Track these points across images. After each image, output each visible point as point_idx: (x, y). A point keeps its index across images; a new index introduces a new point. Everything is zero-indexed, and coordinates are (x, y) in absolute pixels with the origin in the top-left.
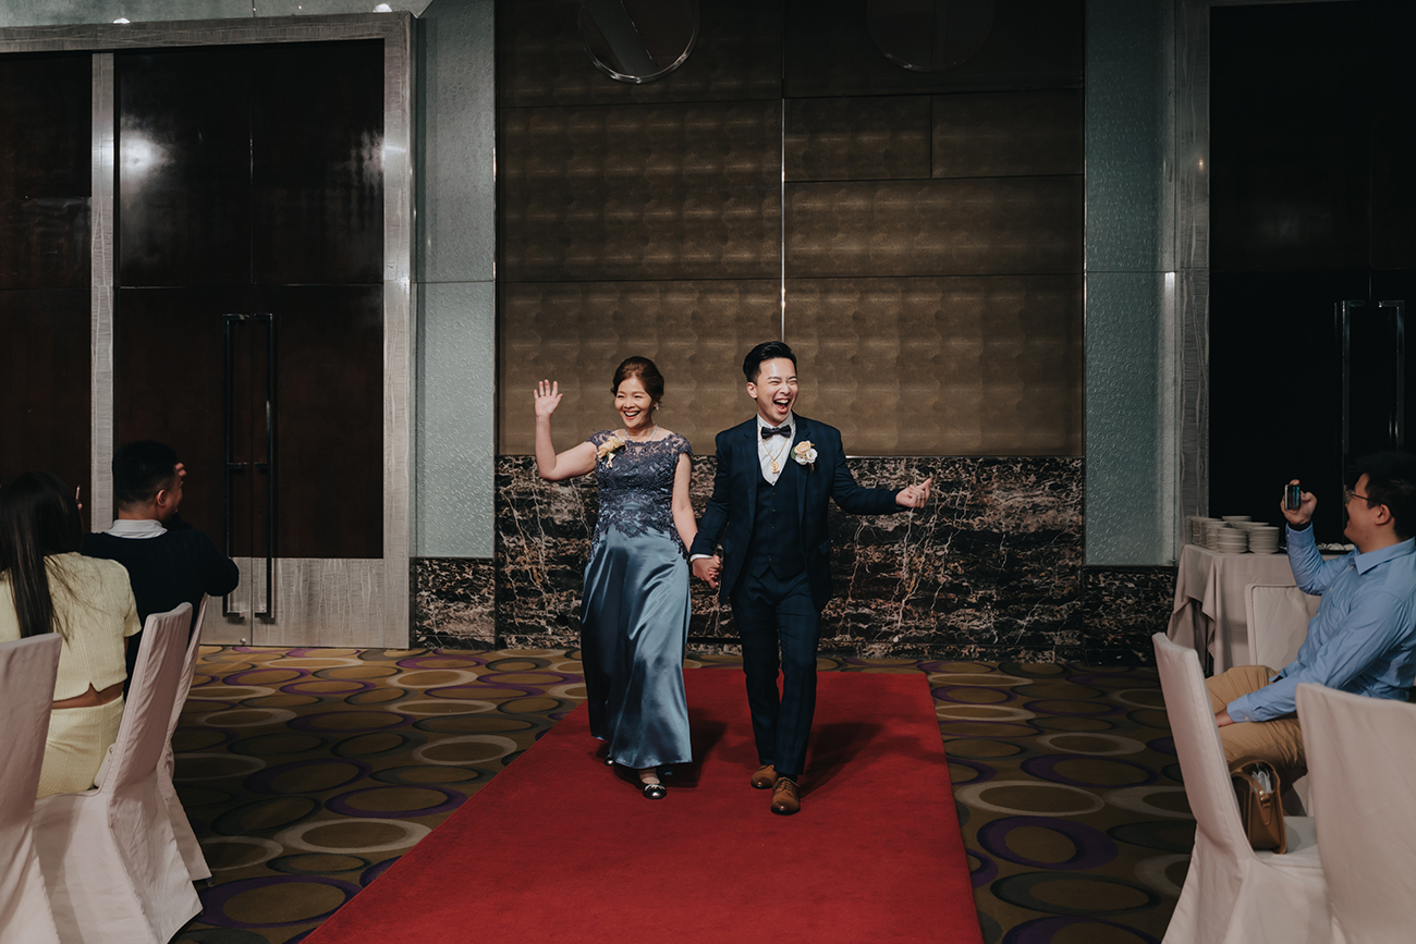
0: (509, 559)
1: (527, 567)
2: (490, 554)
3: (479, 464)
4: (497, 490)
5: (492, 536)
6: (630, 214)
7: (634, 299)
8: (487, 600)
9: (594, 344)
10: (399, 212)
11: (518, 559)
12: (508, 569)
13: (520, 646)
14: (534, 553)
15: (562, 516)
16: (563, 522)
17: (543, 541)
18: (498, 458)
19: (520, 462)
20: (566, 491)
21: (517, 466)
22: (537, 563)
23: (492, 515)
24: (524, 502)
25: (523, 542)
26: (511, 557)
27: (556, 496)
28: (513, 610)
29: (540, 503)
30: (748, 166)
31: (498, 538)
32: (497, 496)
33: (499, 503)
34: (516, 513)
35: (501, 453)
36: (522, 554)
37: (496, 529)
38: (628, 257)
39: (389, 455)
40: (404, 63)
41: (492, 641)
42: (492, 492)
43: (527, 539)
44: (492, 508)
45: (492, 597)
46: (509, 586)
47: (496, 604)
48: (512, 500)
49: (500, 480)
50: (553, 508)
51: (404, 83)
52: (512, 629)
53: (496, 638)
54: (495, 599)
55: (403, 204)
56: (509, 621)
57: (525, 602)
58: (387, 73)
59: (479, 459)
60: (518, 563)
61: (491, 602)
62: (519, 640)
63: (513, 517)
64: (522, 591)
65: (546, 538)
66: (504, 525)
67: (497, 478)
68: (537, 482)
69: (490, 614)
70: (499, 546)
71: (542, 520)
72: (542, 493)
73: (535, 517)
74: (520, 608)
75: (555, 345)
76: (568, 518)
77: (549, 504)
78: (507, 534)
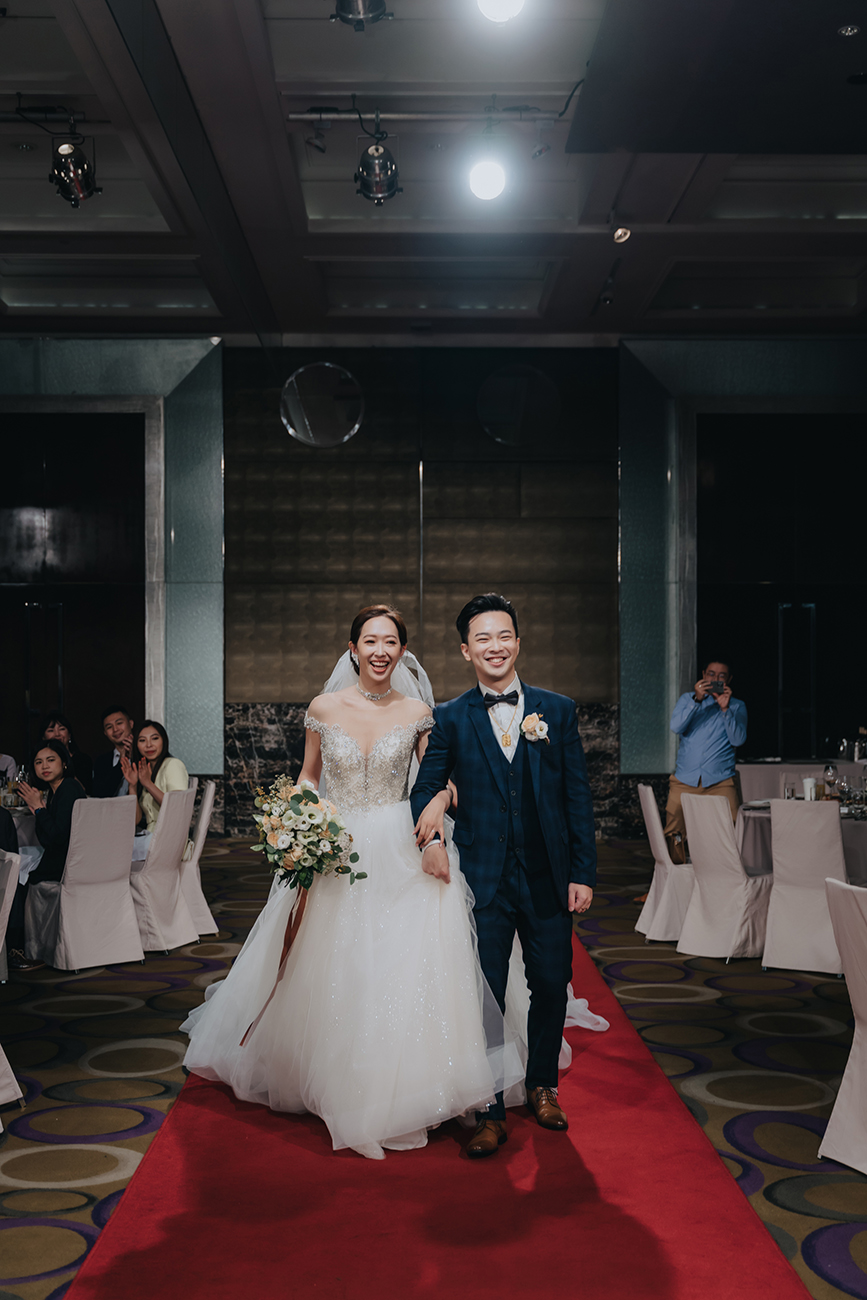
0: (232, 775)
1: (245, 780)
2: (220, 771)
3: (212, 710)
4: (225, 727)
5: (222, 759)
6: (316, 538)
7: (319, 596)
8: (219, 803)
9: (292, 626)
10: (156, 534)
11: (239, 775)
12: (232, 783)
13: (240, 836)
14: (250, 771)
15: (270, 744)
16: (271, 749)
17: (257, 763)
18: (226, 705)
19: (240, 708)
20: (272, 728)
21: (238, 710)
22: (253, 777)
23: (222, 744)
24: (243, 735)
25: (242, 763)
26: (234, 773)
27: (266, 731)
28: (235, 810)
29: (255, 736)
30: (397, 507)
31: (226, 761)
32: (225, 731)
33: (227, 737)
34: (237, 743)
35: (227, 702)
36: (242, 771)
37: (225, 754)
38: (316, 567)
39: (149, 703)
40: (159, 431)
41: (222, 831)
42: (222, 728)
43: (245, 761)
44: (222, 739)
45: (223, 801)
46: (232, 794)
47: (225, 807)
48: (235, 734)
49: (228, 721)
50: (264, 740)
51: (159, 444)
52: (235, 823)
53: (225, 829)
54: (225, 803)
55: (159, 528)
56: (233, 818)
57: (244, 805)
58: (148, 437)
59: (212, 705)
60: (240, 778)
61: (222, 805)
62: (240, 831)
63: (235, 746)
64: (242, 797)
65: (258, 760)
66: (230, 752)
67: (225, 719)
68: (253, 721)
69: (221, 813)
70: (227, 767)
71: (257, 749)
72: (256, 729)
73: (251, 745)
74: (241, 809)
75: (265, 627)
76: (274, 746)
77: (261, 737)
78: (230, 758)
